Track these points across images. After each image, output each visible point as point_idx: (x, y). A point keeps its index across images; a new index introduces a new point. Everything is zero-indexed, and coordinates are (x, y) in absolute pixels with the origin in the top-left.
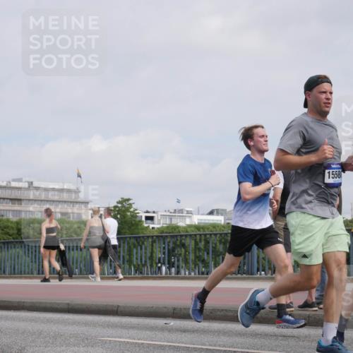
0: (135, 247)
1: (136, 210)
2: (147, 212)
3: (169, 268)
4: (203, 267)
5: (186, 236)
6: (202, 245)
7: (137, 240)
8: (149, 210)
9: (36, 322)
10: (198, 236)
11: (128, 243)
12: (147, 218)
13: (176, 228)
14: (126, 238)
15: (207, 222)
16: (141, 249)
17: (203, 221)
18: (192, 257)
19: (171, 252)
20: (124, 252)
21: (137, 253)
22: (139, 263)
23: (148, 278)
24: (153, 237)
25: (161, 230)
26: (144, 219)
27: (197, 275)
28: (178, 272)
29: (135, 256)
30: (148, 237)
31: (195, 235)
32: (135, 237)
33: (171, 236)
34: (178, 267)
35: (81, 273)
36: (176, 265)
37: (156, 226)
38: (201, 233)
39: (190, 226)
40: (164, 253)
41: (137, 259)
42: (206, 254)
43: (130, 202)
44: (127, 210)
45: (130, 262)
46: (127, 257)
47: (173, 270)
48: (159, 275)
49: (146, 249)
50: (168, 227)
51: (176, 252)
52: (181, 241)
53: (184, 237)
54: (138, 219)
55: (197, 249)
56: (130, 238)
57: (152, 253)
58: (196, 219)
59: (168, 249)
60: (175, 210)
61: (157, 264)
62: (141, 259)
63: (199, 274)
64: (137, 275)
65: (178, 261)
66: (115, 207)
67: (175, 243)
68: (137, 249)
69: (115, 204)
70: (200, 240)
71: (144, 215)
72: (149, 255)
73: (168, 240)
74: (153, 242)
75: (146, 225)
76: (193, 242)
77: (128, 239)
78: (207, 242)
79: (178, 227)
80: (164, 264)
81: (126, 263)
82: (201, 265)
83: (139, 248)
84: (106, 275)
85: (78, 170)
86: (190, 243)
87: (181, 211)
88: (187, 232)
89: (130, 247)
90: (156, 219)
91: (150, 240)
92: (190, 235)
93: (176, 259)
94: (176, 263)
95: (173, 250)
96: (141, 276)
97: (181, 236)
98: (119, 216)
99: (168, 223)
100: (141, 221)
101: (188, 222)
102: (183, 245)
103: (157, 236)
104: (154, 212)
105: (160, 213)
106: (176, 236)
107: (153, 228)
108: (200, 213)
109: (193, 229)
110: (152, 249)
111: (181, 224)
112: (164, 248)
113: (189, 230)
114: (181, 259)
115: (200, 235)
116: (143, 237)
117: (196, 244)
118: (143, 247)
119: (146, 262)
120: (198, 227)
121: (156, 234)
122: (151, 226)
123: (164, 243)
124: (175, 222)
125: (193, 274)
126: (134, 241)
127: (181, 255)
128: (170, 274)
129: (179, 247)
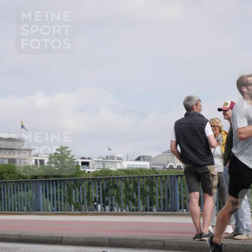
0: (74, 187)
1: (74, 156)
2: (83, 158)
3: (104, 206)
4: (133, 205)
5: (117, 178)
6: (131, 186)
7: (75, 182)
8: (85, 157)
10: (127, 179)
11: (68, 185)
12: (83, 163)
13: (108, 172)
14: (66, 180)
15: (135, 167)
16: (79, 190)
17: (132, 166)
18: (123, 196)
19: (105, 193)
20: (64, 193)
21: (75, 193)
22: (78, 201)
23: (86, 214)
24: (88, 179)
25: (95, 173)
26: (80, 164)
27: (128, 212)
28: (112, 210)
29: (74, 196)
30: (85, 179)
31: (126, 178)
32: (73, 179)
33: (105, 178)
34: (112, 205)
35: (28, 210)
36: (110, 204)
37: (91, 170)
38: (131, 176)
39: (120, 170)
40: (99, 194)
41: (76, 198)
42: (135, 193)
45: (70, 201)
46: (67, 197)
47: (107, 208)
48: (96, 212)
49: (83, 190)
50: (101, 171)
51: (109, 192)
52: (113, 183)
53: (115, 180)
55: (127, 189)
56: (69, 180)
57: (89, 193)
58: (125, 165)
59: (103, 191)
60: (107, 157)
61: (93, 202)
62: (80, 199)
63: (129, 211)
64: (76, 212)
65: (112, 200)
67: (108, 185)
68: (76, 190)
70: (130, 182)
71: (80, 161)
72: (86, 195)
74: (90, 184)
75: (83, 170)
76: (124, 184)
77: (67, 181)
78: (136, 184)
79: (110, 171)
80: (99, 203)
81: (66, 202)
82: (131, 203)
83: (77, 188)
84: (50, 212)
86: (121, 185)
87: (112, 157)
88: (118, 175)
89: (70, 188)
90: (91, 165)
91: (87, 182)
92: (121, 178)
93: (110, 198)
94: (110, 202)
95: (107, 190)
96: (80, 212)
97: (113, 178)
99: (101, 167)
100: (78, 166)
101: (119, 167)
102: (115, 187)
103: (92, 179)
104: (89, 158)
105: (94, 160)
106: (109, 178)
107: (88, 172)
108: (129, 159)
109: (123, 173)
110: (89, 190)
111: (113, 169)
112: (99, 189)
113: (119, 173)
114: (114, 198)
115: (130, 178)
116: (81, 179)
117: (127, 185)
118: (81, 187)
119: (83, 200)
120: (127, 171)
121: (91, 177)
122: (87, 170)
123: (99, 185)
124: (107, 166)
125: (124, 211)
126: (72, 183)
127: (113, 194)
128: (105, 211)
129: (112, 188)
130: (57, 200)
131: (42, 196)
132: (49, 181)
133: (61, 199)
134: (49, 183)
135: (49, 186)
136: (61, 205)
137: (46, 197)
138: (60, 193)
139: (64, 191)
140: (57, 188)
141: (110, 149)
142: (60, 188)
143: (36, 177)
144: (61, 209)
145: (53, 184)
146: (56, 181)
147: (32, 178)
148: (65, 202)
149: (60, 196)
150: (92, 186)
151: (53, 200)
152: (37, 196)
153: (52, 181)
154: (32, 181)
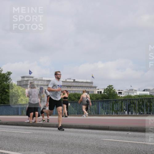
0: (114, 103)
1: (115, 90)
2: (119, 90)
3: (128, 112)
4: (142, 112)
5: (135, 99)
6: (141, 103)
8: (120, 90)
9: (77, 133)
11: (112, 102)
12: (120, 93)
13: (130, 96)
14: (111, 100)
15: (142, 94)
16: (117, 104)
17: (141, 94)
18: (137, 108)
20: (111, 106)
21: (116, 106)
22: (116, 110)
23: (120, 116)
24: (122, 100)
25: (124, 97)
26: (118, 93)
27: (139, 115)
28: (132, 113)
30: (120, 100)
31: (138, 99)
34: (132, 112)
35: (94, 114)
36: (131, 111)
37: (123, 96)
38: (141, 98)
39: (136, 96)
40: (126, 106)
41: (116, 109)
42: (143, 106)
43: (113, 87)
44: (111, 90)
45: (113, 110)
46: (112, 108)
47: (130, 113)
48: (124, 115)
49: (119, 105)
50: (127, 96)
51: (131, 106)
53: (134, 100)
54: (115, 93)
55: (139, 105)
58: (138, 93)
59: (128, 105)
60: (130, 90)
61: (123, 110)
62: (117, 109)
63: (140, 114)
64: (116, 115)
65: (132, 109)
66: (107, 89)
67: (130, 102)
69: (107, 87)
70: (140, 101)
71: (118, 92)
72: (120, 107)
73: (128, 101)
74: (122, 102)
75: (119, 95)
76: (137, 102)
78: (143, 102)
79: (131, 96)
80: (126, 110)
82: (141, 111)
83: (116, 104)
84: (104, 115)
85: (92, 75)
87: (132, 90)
88: (135, 98)
89: (113, 104)
90: (122, 93)
91: (121, 101)
92: (137, 99)
93: (131, 108)
94: (131, 110)
95: (130, 104)
96: (117, 115)
97: (133, 99)
98: (108, 92)
99: (127, 94)
100: (117, 94)
101: (135, 94)
102: (134, 103)
104: (122, 90)
105: (124, 91)
106: (131, 99)
107: (121, 97)
109: (137, 97)
110: (122, 105)
111: (133, 95)
112: (126, 104)
113: (135, 97)
114: (133, 108)
115: (140, 99)
116: (118, 100)
118: (118, 104)
119: (119, 109)
120: (139, 96)
122: (121, 96)
123: (126, 102)
124: (130, 94)
125: (138, 114)
126: (114, 101)
127: (133, 107)
128: (129, 114)
129: (132, 104)
130: (107, 109)
131: (100, 107)
132: (104, 101)
133: (109, 109)
134: (104, 102)
135: (104, 103)
136: (109, 112)
137: (102, 108)
138: (109, 106)
139: (110, 105)
140: (107, 104)
141: (131, 86)
142: (109, 104)
143: (98, 99)
144: (109, 113)
145: (105, 102)
146: (107, 101)
147: (96, 99)
148: (110, 110)
149: (109, 107)
150: (123, 103)
151: (106, 109)
152: (98, 108)
153: (105, 101)
154: (96, 101)
